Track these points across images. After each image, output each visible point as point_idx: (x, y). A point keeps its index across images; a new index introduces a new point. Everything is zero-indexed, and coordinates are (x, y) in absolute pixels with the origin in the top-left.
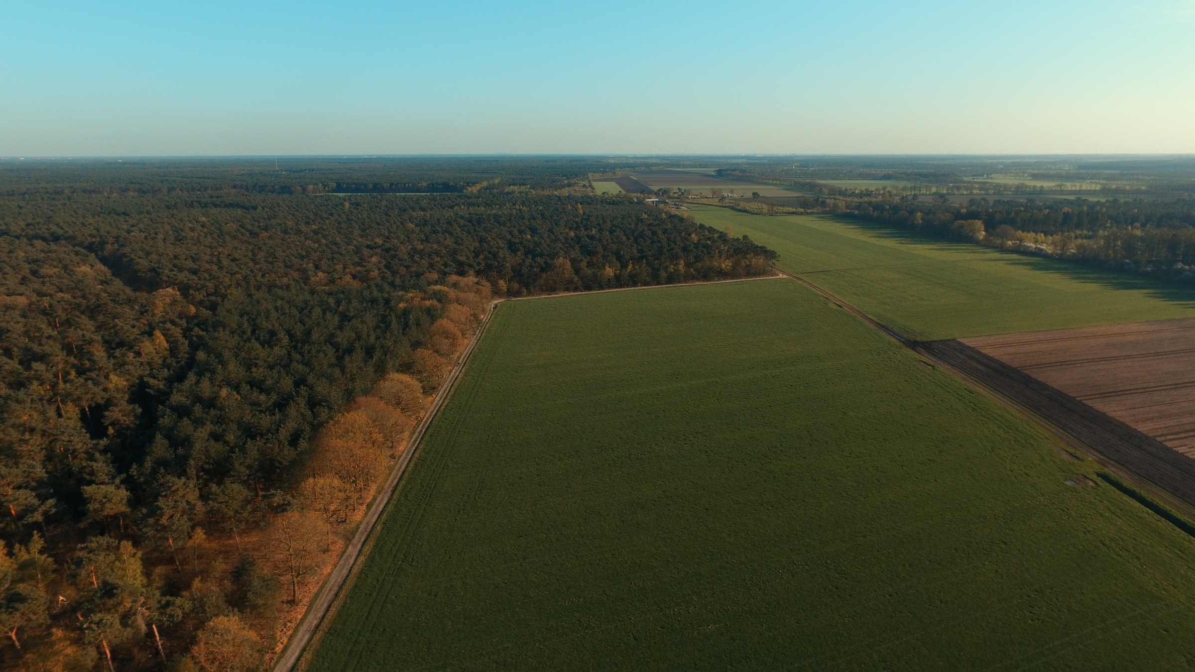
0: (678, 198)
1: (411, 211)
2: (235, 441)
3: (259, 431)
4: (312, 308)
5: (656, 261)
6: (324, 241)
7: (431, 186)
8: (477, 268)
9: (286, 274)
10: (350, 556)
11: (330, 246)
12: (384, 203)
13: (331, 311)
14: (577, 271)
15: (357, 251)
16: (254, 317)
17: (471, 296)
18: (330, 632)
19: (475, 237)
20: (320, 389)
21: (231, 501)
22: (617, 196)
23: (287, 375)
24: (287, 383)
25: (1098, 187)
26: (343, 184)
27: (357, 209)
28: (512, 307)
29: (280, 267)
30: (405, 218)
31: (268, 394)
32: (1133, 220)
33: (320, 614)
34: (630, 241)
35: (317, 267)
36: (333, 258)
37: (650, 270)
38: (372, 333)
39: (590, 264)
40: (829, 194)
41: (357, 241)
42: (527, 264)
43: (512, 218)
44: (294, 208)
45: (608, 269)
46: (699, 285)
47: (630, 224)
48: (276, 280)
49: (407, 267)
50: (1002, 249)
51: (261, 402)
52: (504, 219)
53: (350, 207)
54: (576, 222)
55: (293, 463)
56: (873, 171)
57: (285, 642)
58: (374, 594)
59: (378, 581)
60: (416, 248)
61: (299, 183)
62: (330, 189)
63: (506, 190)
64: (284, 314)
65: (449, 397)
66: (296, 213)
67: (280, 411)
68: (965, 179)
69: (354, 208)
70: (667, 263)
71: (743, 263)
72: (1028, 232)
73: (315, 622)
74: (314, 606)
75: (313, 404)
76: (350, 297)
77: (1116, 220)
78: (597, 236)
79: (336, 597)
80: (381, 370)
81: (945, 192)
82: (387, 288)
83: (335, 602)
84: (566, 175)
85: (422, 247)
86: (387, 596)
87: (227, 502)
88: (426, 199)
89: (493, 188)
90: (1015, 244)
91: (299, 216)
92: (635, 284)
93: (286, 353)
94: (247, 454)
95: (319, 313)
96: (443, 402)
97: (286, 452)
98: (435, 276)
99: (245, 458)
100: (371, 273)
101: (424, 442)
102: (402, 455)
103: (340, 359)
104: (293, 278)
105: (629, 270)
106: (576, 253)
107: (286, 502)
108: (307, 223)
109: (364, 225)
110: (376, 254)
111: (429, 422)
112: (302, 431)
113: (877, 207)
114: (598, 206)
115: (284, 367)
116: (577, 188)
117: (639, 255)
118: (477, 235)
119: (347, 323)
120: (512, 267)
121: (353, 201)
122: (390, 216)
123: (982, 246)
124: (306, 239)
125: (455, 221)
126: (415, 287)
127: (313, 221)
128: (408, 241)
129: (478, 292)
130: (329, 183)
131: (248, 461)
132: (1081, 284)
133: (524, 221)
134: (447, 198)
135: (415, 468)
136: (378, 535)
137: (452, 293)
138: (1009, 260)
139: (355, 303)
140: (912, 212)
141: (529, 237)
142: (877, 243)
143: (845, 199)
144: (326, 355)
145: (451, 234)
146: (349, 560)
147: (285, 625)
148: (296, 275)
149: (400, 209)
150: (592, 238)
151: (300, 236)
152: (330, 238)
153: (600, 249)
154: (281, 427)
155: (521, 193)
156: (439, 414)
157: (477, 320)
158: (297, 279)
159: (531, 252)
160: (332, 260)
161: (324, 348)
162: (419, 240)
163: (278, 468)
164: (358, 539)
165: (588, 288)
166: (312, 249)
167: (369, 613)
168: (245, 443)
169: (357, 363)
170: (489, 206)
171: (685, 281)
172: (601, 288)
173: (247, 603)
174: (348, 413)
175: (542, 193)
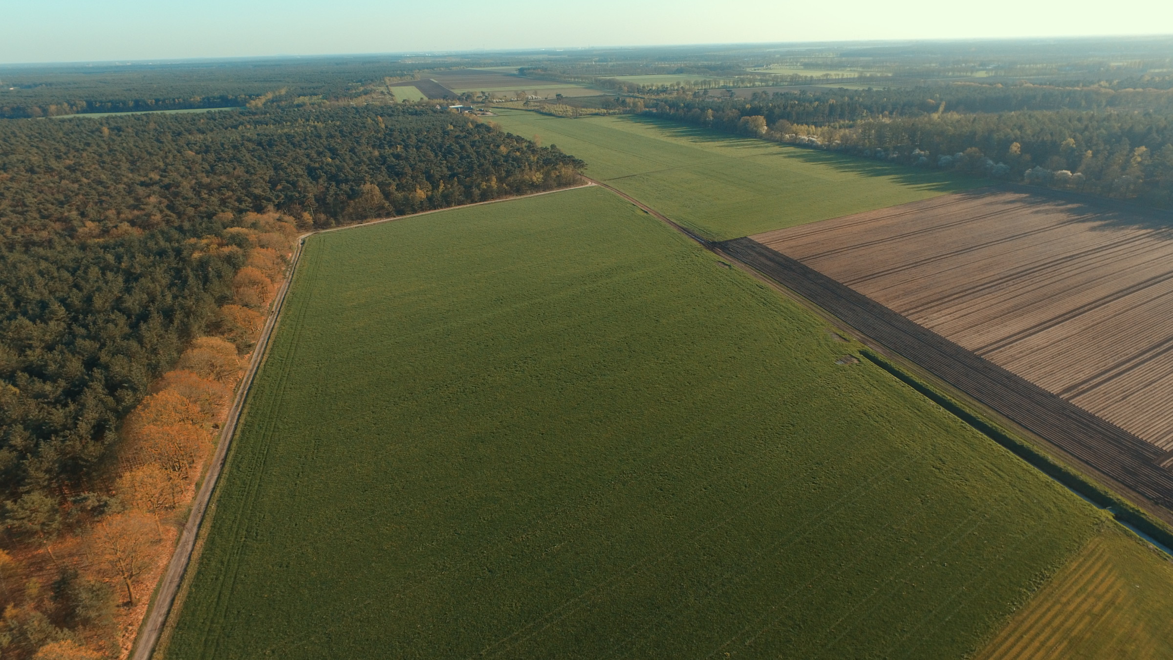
0: (482, 103)
1: (186, 133)
2: (24, 443)
3: (52, 428)
4: (87, 267)
5: (468, 179)
6: (85, 180)
7: (206, 100)
8: (276, 202)
9: (45, 227)
10: (186, 542)
11: (95, 186)
12: (152, 126)
13: (111, 270)
14: (387, 195)
15: (130, 190)
16: (14, 285)
17: (276, 236)
18: (180, 626)
19: (268, 163)
20: (117, 369)
21: (34, 515)
22: (419, 104)
23: (74, 355)
24: (75, 366)
25: (856, 75)
26: (96, 102)
27: (120, 136)
28: (322, 240)
29: (35, 219)
30: (181, 144)
31: (55, 381)
32: (882, 109)
33: (164, 610)
34: (439, 158)
35: (83, 214)
36: (101, 202)
37: (463, 189)
38: (167, 292)
39: (399, 188)
40: (629, 92)
41: (127, 177)
42: (332, 192)
43: (308, 137)
44: (36, 137)
45: (419, 191)
46: (513, 200)
47: (436, 138)
48: (32, 235)
49: (195, 207)
50: (781, 143)
51: (47, 393)
52: (298, 139)
53: (110, 134)
54: (379, 139)
55: (102, 458)
56: (666, 65)
57: (130, 647)
58: (221, 578)
59: (222, 563)
60: (201, 182)
61: (36, 103)
62: (79, 109)
63: (296, 102)
64: (53, 278)
65: (267, 351)
66: (41, 145)
67: (74, 401)
68: (748, 70)
69: (116, 134)
70: (479, 180)
71: (553, 175)
72: (802, 124)
73: (161, 619)
74: (156, 603)
75: (112, 387)
76: (133, 250)
77: (870, 109)
78: (404, 155)
79: (179, 589)
80: (185, 334)
81: (731, 85)
82: (176, 235)
83: (179, 594)
84: (360, 81)
85: (208, 180)
86: (235, 578)
87: (30, 516)
88: (202, 118)
89: (281, 101)
90: (792, 137)
91: (45, 149)
92: (449, 205)
93: (66, 327)
94: (42, 457)
95: (97, 273)
96: (262, 358)
97: (92, 449)
98: (230, 215)
99: (41, 462)
100: (153, 217)
101: (247, 406)
102: (225, 424)
103: (135, 326)
104: (55, 230)
105: (440, 190)
106: (383, 177)
107: (102, 503)
108: (58, 157)
109: (131, 156)
110: (154, 193)
111: (250, 382)
112: (106, 421)
113: (673, 105)
114: (400, 118)
115: (67, 344)
116: (374, 95)
117: (450, 173)
118: (270, 161)
119: (134, 285)
120: (315, 196)
121: (113, 125)
122: (162, 143)
123: (765, 140)
124: (61, 178)
125: (242, 145)
126: (209, 230)
127: (65, 154)
128: (191, 174)
129: (281, 229)
130: (77, 102)
131: (45, 465)
132: (843, 174)
133: (321, 141)
134: (228, 116)
135: (243, 435)
136: (214, 514)
137: (253, 235)
138: (786, 153)
139: (139, 257)
140: (703, 109)
141: (330, 160)
142: (675, 142)
143: (643, 96)
144: (116, 325)
145: (240, 161)
146: (187, 547)
147: (126, 629)
148: (58, 226)
149: (174, 133)
150: (398, 157)
151: (52, 175)
152: (92, 175)
153: (408, 170)
154: (79, 420)
155: (313, 104)
156: (260, 371)
157: (285, 262)
158: (60, 231)
159: (333, 178)
160: (101, 204)
161: (113, 317)
162: (203, 172)
163: (85, 466)
164: (192, 523)
165: (401, 213)
166: (72, 192)
167: (219, 598)
168: (37, 445)
169: (156, 331)
170: (279, 124)
171: (499, 197)
172: (415, 211)
173: (77, 619)
174: (157, 394)
175: (336, 103)
